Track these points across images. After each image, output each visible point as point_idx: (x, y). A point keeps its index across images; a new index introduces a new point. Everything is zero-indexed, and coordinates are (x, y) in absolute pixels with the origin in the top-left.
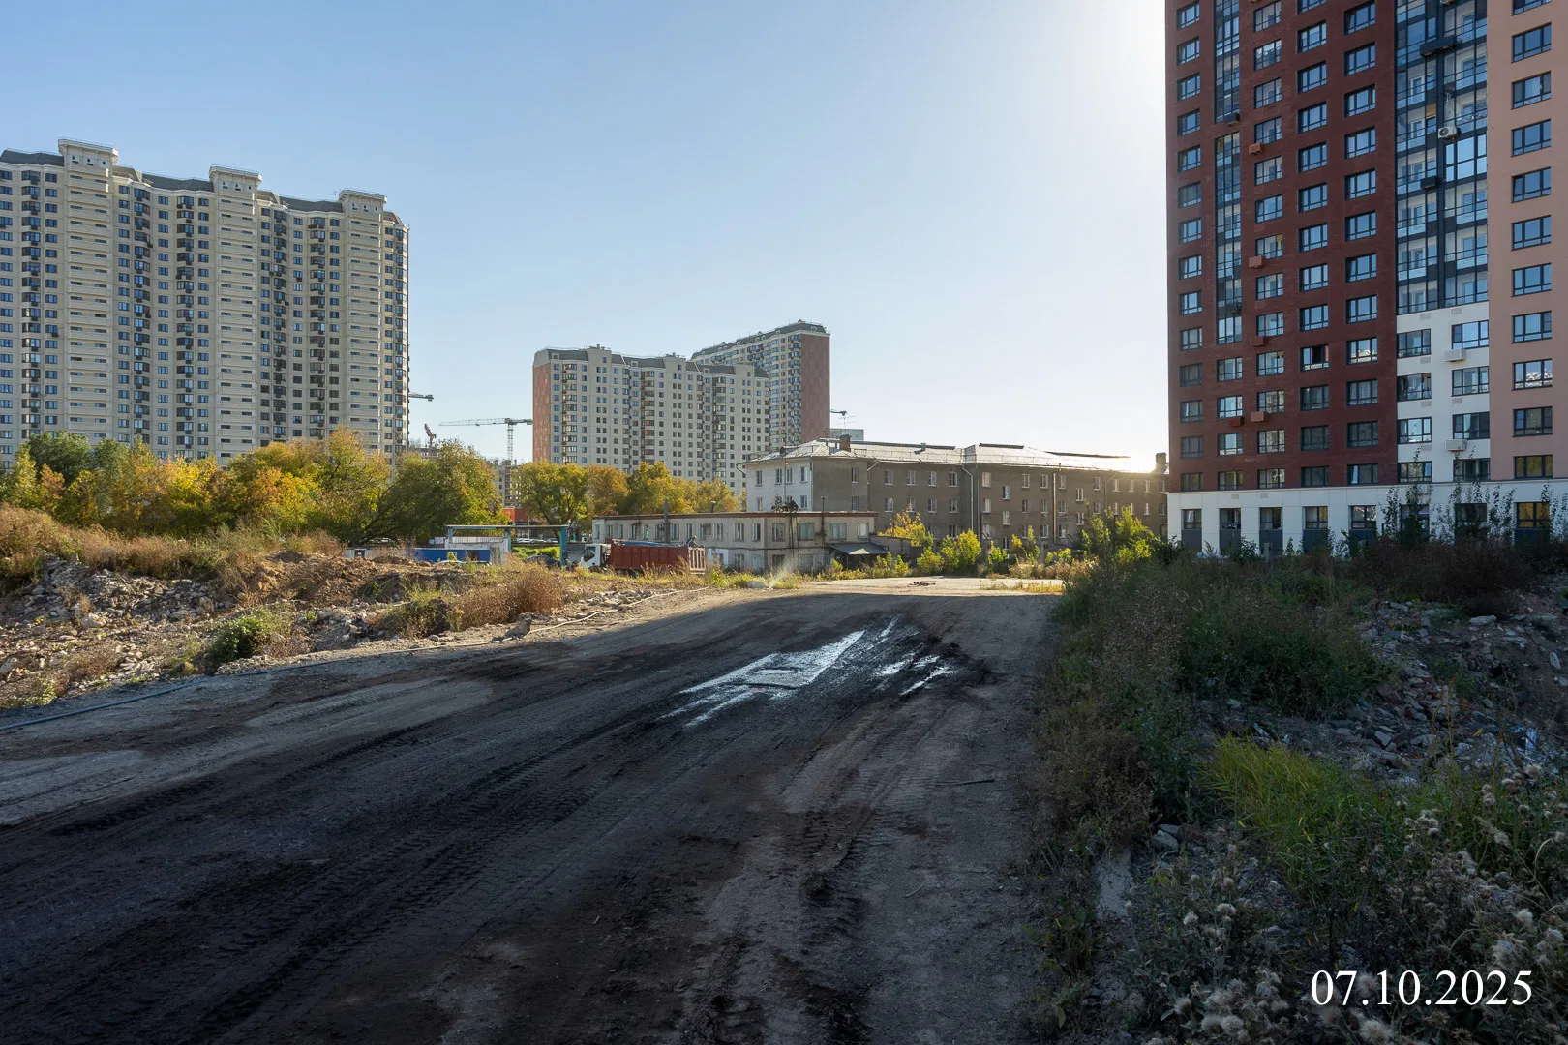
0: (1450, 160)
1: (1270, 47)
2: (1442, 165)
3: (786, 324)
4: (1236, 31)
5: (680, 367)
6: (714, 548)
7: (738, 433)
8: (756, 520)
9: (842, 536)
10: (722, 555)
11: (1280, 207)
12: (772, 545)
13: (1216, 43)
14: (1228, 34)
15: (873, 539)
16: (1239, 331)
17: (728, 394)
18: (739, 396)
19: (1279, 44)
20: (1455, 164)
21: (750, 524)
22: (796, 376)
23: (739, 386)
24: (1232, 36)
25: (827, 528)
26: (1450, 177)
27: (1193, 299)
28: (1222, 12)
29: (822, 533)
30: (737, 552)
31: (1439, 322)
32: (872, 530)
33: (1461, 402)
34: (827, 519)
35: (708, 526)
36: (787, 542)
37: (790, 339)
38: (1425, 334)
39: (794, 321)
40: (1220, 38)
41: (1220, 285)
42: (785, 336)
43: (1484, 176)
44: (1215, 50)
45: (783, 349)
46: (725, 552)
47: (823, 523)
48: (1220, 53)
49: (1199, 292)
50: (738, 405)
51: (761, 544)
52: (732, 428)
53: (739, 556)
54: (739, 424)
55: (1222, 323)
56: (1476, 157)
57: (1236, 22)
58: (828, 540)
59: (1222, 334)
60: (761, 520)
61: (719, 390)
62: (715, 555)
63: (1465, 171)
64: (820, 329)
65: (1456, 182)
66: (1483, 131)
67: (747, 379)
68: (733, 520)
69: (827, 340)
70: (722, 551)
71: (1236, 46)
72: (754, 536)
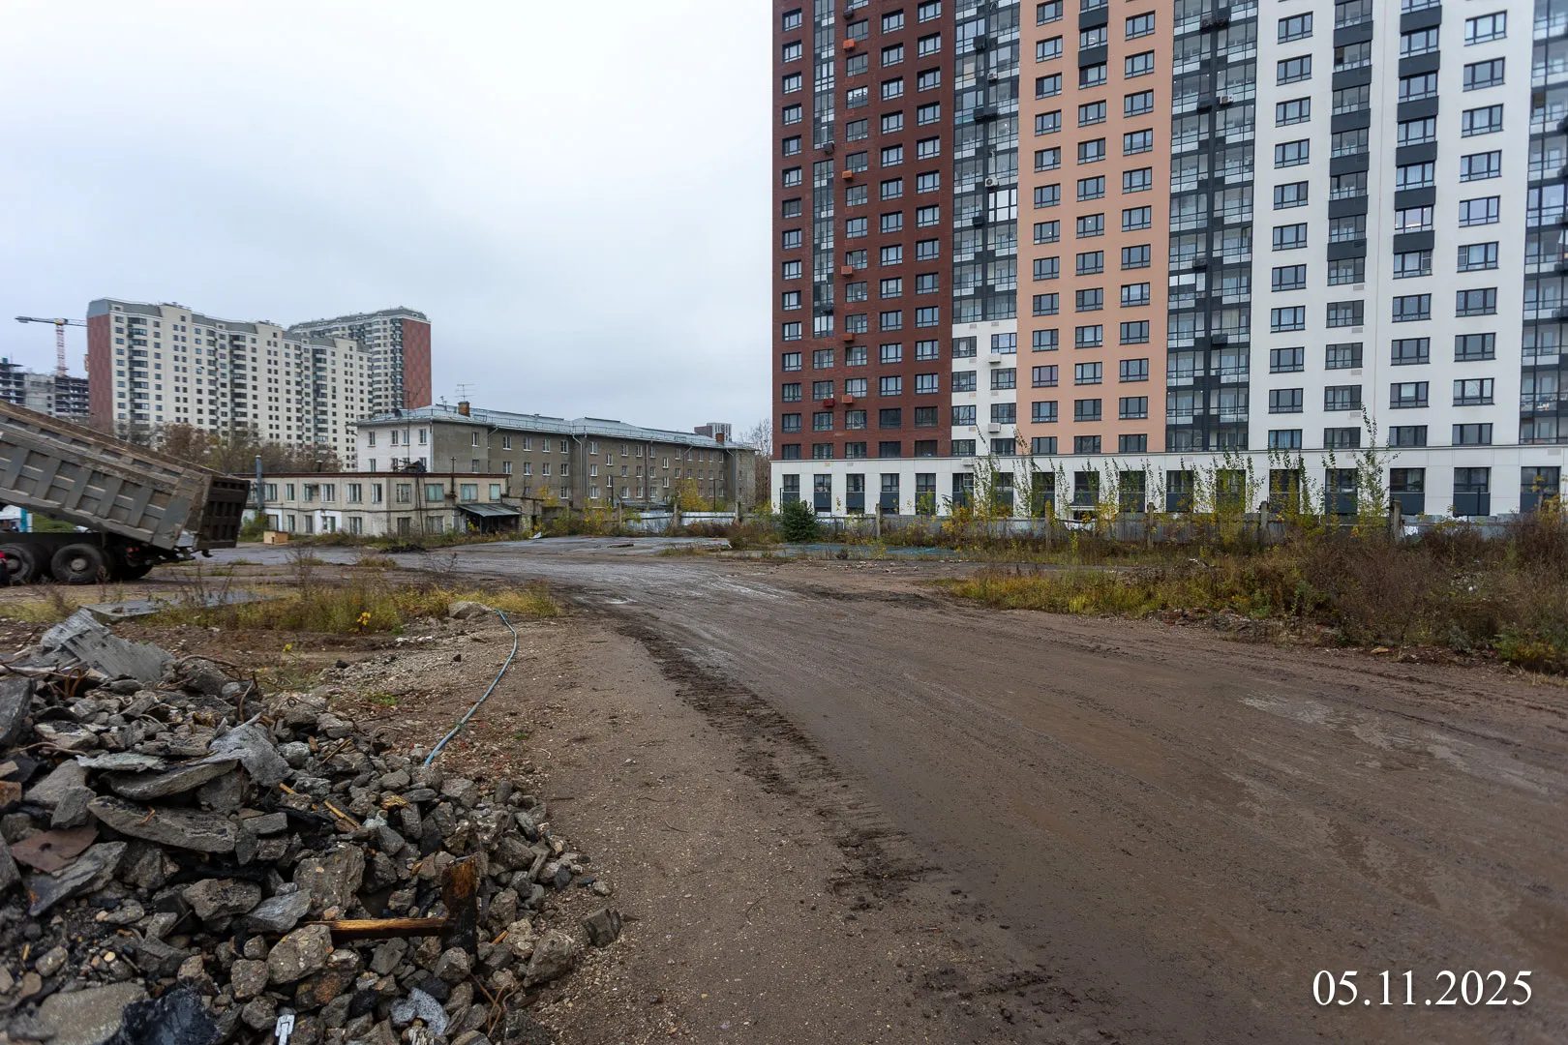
0: (991, 206)
1: (859, 91)
2: (986, 209)
3: (388, 308)
4: (831, 73)
5: (275, 335)
6: (323, 510)
7: (340, 401)
8: (377, 480)
9: (474, 498)
10: (333, 518)
11: (865, 227)
12: (396, 507)
13: (815, 80)
14: (825, 75)
15: (505, 500)
16: (831, 327)
17: (329, 366)
18: (340, 367)
19: (865, 90)
20: (995, 209)
21: (367, 485)
22: (398, 355)
23: (340, 360)
24: (828, 77)
25: (458, 490)
26: (991, 219)
27: (793, 299)
28: (820, 55)
29: (452, 496)
30: (353, 514)
31: (983, 331)
32: (504, 491)
33: (997, 394)
34: (458, 481)
35: (316, 487)
36: (414, 503)
37: (392, 321)
38: (972, 342)
39: (395, 306)
40: (818, 76)
41: (817, 288)
42: (387, 319)
43: (1015, 221)
44: (815, 86)
45: (385, 330)
46: (338, 516)
47: (453, 485)
48: (818, 89)
49: (799, 292)
50: (340, 377)
51: (384, 506)
52: (334, 397)
53: (355, 519)
54: (341, 393)
55: (817, 320)
56: (1010, 206)
57: (832, 64)
58: (458, 501)
59: (817, 329)
60: (383, 481)
61: (319, 360)
62: (325, 518)
63: (1002, 216)
64: (422, 316)
65: (995, 224)
66: (1015, 186)
67: (349, 353)
68: (348, 480)
69: (429, 326)
70: (332, 514)
71: (831, 86)
72: (374, 497)
